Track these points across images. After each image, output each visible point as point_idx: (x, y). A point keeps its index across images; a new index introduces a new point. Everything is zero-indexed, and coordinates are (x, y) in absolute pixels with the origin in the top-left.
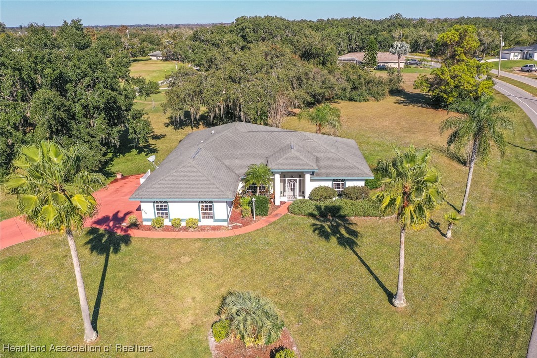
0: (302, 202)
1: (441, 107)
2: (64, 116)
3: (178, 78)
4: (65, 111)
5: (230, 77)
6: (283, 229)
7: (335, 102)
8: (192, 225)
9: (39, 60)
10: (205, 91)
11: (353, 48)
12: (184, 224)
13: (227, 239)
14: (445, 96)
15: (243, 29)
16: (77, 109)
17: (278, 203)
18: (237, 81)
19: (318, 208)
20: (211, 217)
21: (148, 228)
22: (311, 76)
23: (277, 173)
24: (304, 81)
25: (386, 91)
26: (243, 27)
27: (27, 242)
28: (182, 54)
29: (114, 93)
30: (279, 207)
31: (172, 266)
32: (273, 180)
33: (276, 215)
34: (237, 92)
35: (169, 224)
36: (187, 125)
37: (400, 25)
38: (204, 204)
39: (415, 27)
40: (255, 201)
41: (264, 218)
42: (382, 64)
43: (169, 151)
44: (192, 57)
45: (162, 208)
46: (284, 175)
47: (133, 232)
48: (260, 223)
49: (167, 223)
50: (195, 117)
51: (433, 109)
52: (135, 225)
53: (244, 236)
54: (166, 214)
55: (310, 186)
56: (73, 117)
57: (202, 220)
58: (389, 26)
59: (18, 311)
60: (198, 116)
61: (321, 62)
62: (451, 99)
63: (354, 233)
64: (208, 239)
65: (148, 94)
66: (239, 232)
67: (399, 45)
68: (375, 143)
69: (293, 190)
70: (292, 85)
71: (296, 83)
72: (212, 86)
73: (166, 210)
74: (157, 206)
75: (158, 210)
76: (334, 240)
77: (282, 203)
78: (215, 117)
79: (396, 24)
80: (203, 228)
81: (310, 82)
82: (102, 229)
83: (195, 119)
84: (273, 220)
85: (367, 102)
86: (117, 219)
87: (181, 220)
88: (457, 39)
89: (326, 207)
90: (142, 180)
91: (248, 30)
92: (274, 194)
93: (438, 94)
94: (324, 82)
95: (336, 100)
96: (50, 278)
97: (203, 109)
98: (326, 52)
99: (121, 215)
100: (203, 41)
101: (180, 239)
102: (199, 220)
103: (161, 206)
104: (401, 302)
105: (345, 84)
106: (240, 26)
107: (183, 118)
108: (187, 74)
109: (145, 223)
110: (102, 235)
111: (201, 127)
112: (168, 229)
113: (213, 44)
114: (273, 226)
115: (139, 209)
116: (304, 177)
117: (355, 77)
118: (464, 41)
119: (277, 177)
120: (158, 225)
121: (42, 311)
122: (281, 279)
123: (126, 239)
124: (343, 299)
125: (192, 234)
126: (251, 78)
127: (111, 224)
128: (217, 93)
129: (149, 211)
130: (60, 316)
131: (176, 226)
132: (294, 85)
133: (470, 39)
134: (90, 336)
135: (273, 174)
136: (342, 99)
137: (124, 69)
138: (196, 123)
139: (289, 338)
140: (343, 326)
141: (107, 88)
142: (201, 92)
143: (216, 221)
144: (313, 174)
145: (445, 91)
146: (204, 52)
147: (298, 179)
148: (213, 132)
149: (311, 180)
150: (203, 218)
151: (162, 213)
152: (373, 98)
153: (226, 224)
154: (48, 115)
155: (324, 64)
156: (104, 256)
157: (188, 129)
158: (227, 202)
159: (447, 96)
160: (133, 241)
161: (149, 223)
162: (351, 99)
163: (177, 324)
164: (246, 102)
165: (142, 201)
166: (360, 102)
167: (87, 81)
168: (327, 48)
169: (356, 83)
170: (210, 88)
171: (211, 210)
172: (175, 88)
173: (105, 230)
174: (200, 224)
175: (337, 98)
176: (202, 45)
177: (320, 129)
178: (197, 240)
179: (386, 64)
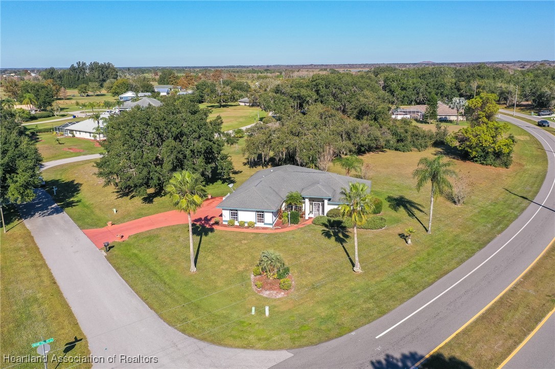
0: (321, 217)
1: (469, 160)
2: (181, 156)
3: (254, 131)
4: (182, 154)
5: (292, 132)
6: (305, 231)
7: (382, 151)
8: (251, 225)
9: (169, 123)
10: (272, 141)
11: (421, 100)
12: (246, 225)
13: (270, 234)
14: (469, 150)
15: (317, 85)
16: (188, 152)
17: (307, 218)
18: (297, 134)
19: (329, 221)
20: (263, 222)
21: (225, 226)
22: (360, 131)
23: (307, 198)
24: (353, 134)
25: (430, 143)
26: (316, 83)
27: (157, 229)
28: (264, 104)
29: (211, 143)
30: (307, 220)
31: (237, 244)
32: (304, 203)
33: (303, 224)
34: (295, 142)
35: (238, 224)
36: (259, 165)
37: (479, 76)
38: (259, 213)
39: (494, 78)
40: (291, 214)
41: (296, 225)
42: (443, 117)
43: (242, 183)
44: (273, 107)
45: (234, 214)
46: (311, 200)
47: (215, 227)
48: (292, 227)
49: (236, 223)
50: (265, 160)
51: (462, 160)
52: (217, 223)
53: (280, 233)
54: (236, 218)
55: (328, 208)
56: (185, 157)
57: (257, 223)
58: (468, 76)
59: (156, 259)
60: (267, 159)
61: (373, 118)
62: (474, 153)
63: (347, 237)
64: (259, 233)
65: (232, 144)
66: (277, 231)
67: (458, 101)
68: (395, 185)
69: (318, 210)
70: (342, 138)
71: (344, 136)
72: (278, 138)
73: (237, 215)
74: (232, 213)
75: (232, 215)
76: (333, 238)
77: (310, 218)
78: (279, 160)
79: (475, 75)
80: (258, 228)
81: (358, 135)
82: (198, 224)
83: (265, 161)
84: (301, 227)
85: (410, 152)
86: (207, 220)
87: (245, 222)
88: (480, 105)
89: (334, 221)
90: (224, 198)
91: (321, 86)
92: (305, 212)
93: (464, 148)
94: (369, 136)
95: (384, 149)
96: (171, 246)
97: (271, 154)
98: (377, 111)
99: (209, 218)
100: (283, 93)
101: (243, 232)
102: (255, 223)
103: (234, 213)
104: (358, 268)
105: (389, 137)
106: (314, 83)
107: (256, 160)
108: (262, 128)
109: (224, 223)
110: (198, 227)
111: (269, 167)
112: (237, 227)
113: (291, 97)
114: (300, 229)
115: (221, 215)
116: (323, 201)
117: (402, 131)
118: (486, 107)
119: (307, 201)
120: (231, 224)
121: (168, 260)
122: (296, 254)
123: (212, 230)
124: (327, 266)
125: (250, 230)
126: (307, 132)
127: (203, 222)
128: (282, 143)
129: (227, 216)
130: (178, 262)
131: (242, 225)
132: (344, 138)
133: (491, 105)
134: (193, 269)
135: (304, 198)
136: (389, 149)
137: (218, 127)
138: (266, 164)
139: (291, 278)
140: (321, 276)
141: (207, 140)
142: (270, 142)
143: (265, 224)
144: (329, 200)
145: (470, 147)
146: (284, 103)
147: (320, 203)
148: (272, 171)
149: (328, 204)
150: (258, 222)
151: (234, 218)
152: (416, 149)
153: (271, 226)
154: (173, 156)
155: (375, 119)
156: (199, 237)
157: (260, 168)
158: (272, 212)
159: (471, 151)
160: (216, 231)
161: (226, 223)
162: (396, 149)
163: (237, 268)
164: (301, 150)
165: (223, 209)
166: (404, 152)
167: (196, 135)
168: (378, 107)
169: (403, 136)
170: (277, 140)
171: (263, 217)
172: (252, 138)
173: (200, 225)
174: (256, 225)
175: (385, 148)
176: (282, 97)
177: (348, 172)
178: (252, 233)
179: (448, 117)
